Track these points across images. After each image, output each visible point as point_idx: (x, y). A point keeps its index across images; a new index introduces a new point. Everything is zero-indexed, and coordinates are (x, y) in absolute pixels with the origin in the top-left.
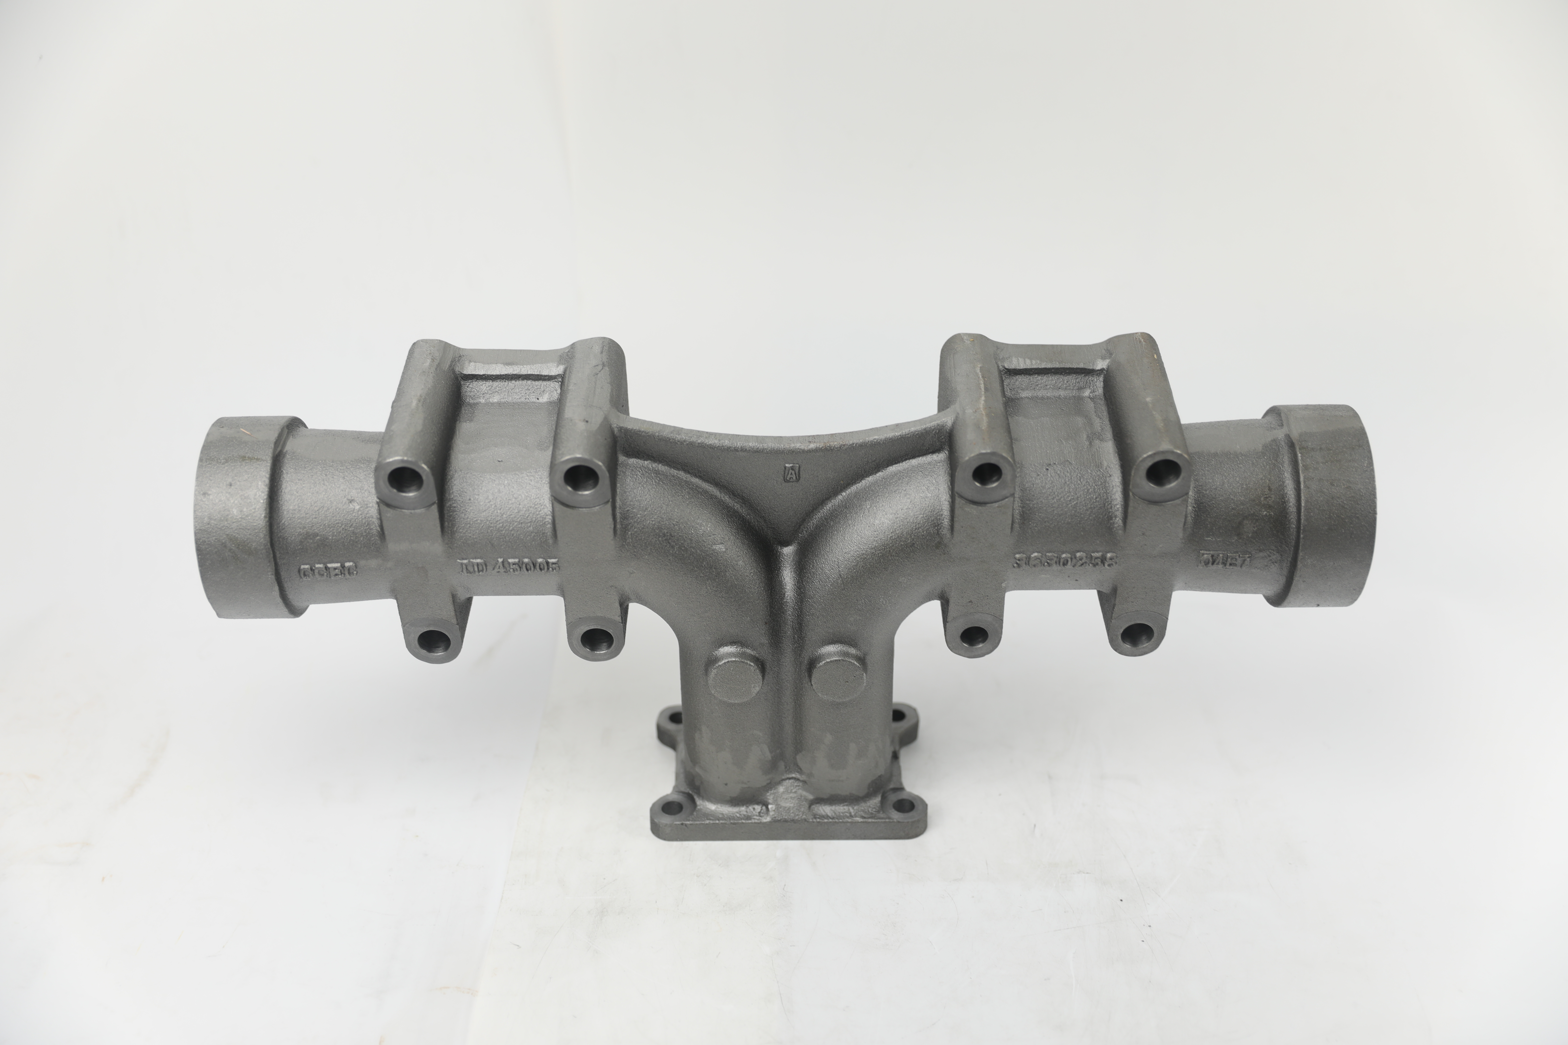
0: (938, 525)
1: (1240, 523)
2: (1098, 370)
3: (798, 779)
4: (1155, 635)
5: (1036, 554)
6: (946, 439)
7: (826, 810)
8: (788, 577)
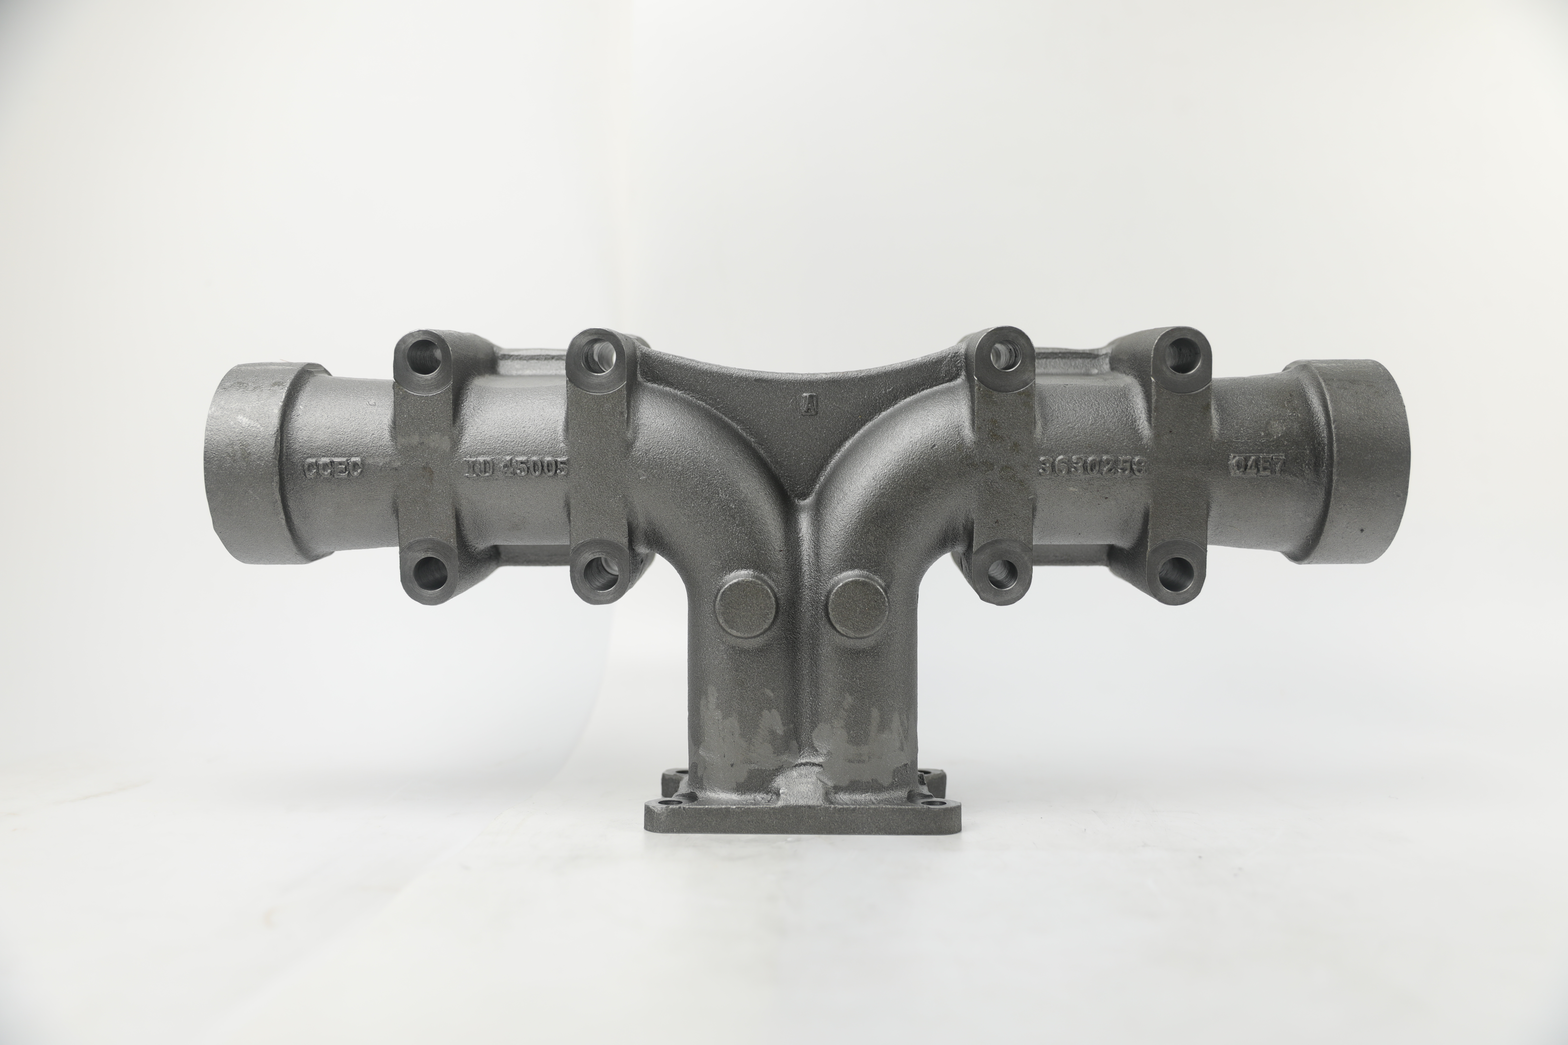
0: (959, 426)
1: (1268, 423)
2: (1103, 355)
3: (814, 764)
4: (1195, 574)
5: (1061, 457)
6: (962, 363)
7: (844, 798)
8: (805, 523)
